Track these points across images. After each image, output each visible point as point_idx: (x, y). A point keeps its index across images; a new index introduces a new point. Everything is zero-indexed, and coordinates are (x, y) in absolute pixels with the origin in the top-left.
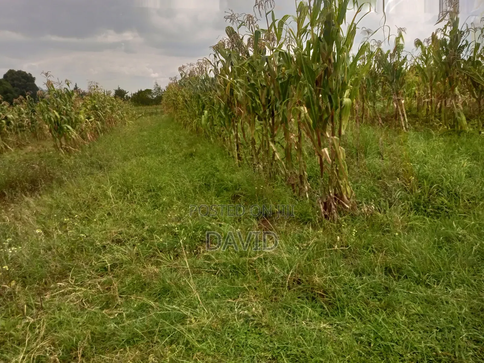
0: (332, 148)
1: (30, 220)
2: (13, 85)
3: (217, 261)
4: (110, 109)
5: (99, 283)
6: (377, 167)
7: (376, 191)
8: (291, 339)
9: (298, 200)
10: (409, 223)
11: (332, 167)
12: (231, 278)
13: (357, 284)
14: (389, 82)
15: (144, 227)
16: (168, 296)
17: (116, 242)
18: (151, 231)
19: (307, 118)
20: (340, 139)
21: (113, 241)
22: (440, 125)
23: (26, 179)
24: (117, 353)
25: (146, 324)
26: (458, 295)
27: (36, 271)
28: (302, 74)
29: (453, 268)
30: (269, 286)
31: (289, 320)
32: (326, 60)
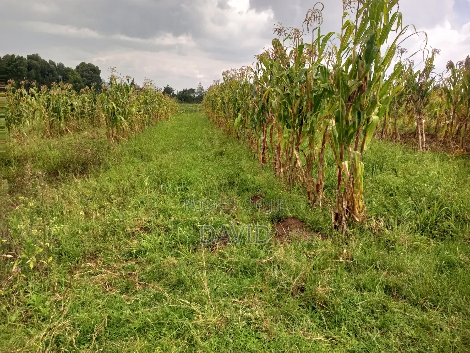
0: (352, 162)
1: (76, 201)
2: (82, 76)
3: (230, 259)
4: (159, 104)
5: (123, 267)
6: (391, 183)
7: (386, 207)
8: (287, 348)
9: (311, 208)
10: (414, 243)
11: (349, 180)
12: (240, 277)
13: (357, 299)
14: (414, 100)
15: (170, 218)
16: (182, 288)
17: (144, 230)
18: (176, 223)
19: (334, 131)
20: (361, 154)
21: (142, 228)
22: (457, 148)
23: (79, 162)
24: (127, 340)
25: (158, 314)
26: (452, 323)
27: (72, 249)
28: (337, 90)
29: (451, 294)
30: (274, 290)
31: (288, 327)
32: (362, 77)
